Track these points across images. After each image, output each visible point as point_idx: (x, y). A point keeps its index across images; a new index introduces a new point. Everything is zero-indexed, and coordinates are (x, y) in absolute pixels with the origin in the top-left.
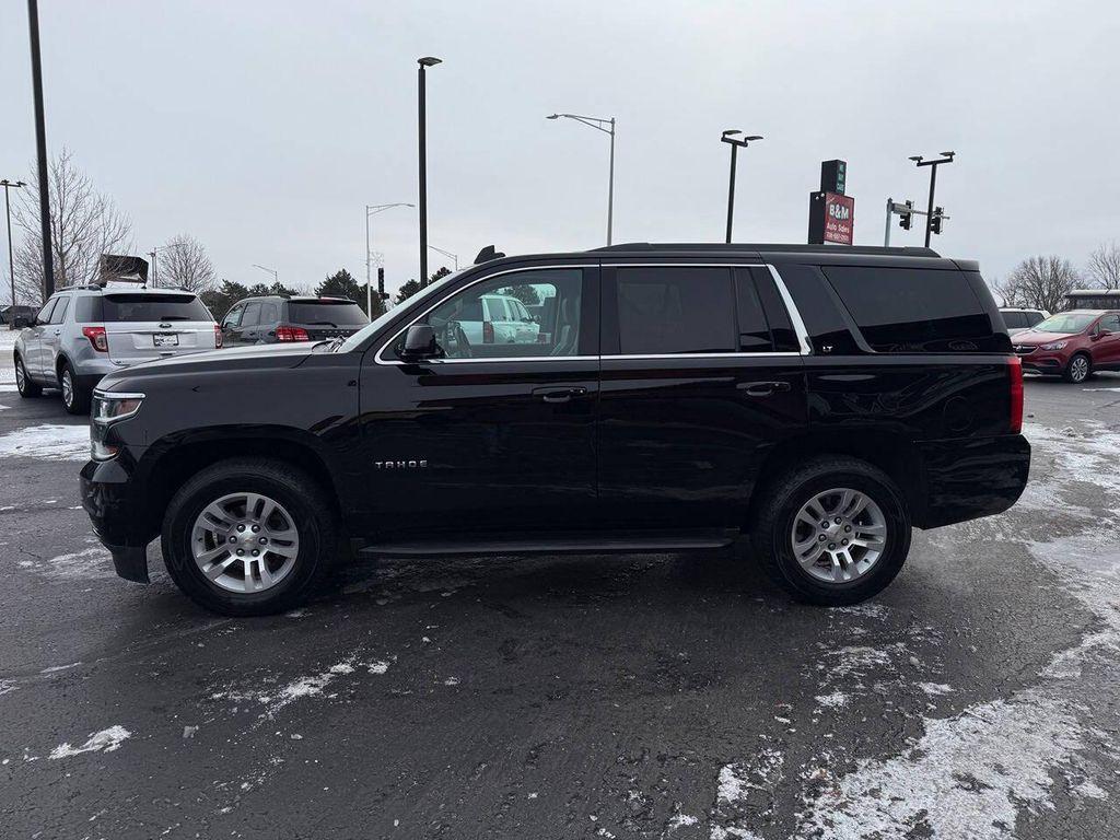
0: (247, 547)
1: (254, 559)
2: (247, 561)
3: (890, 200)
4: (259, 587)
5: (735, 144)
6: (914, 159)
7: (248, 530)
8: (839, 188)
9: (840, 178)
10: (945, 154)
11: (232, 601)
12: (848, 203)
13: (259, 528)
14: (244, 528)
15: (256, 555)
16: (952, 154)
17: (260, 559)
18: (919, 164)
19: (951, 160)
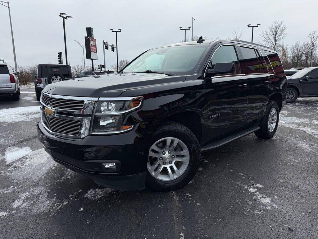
0: (168, 160)
1: (170, 165)
2: (168, 166)
3: (103, 41)
4: (175, 177)
5: (64, 18)
6: (111, 30)
7: (167, 154)
8: (92, 36)
9: (92, 33)
10: (119, 29)
11: (166, 185)
12: (95, 41)
13: (171, 152)
14: (165, 153)
15: (171, 164)
16: (120, 30)
17: (173, 165)
18: (112, 32)
19: (120, 31)
